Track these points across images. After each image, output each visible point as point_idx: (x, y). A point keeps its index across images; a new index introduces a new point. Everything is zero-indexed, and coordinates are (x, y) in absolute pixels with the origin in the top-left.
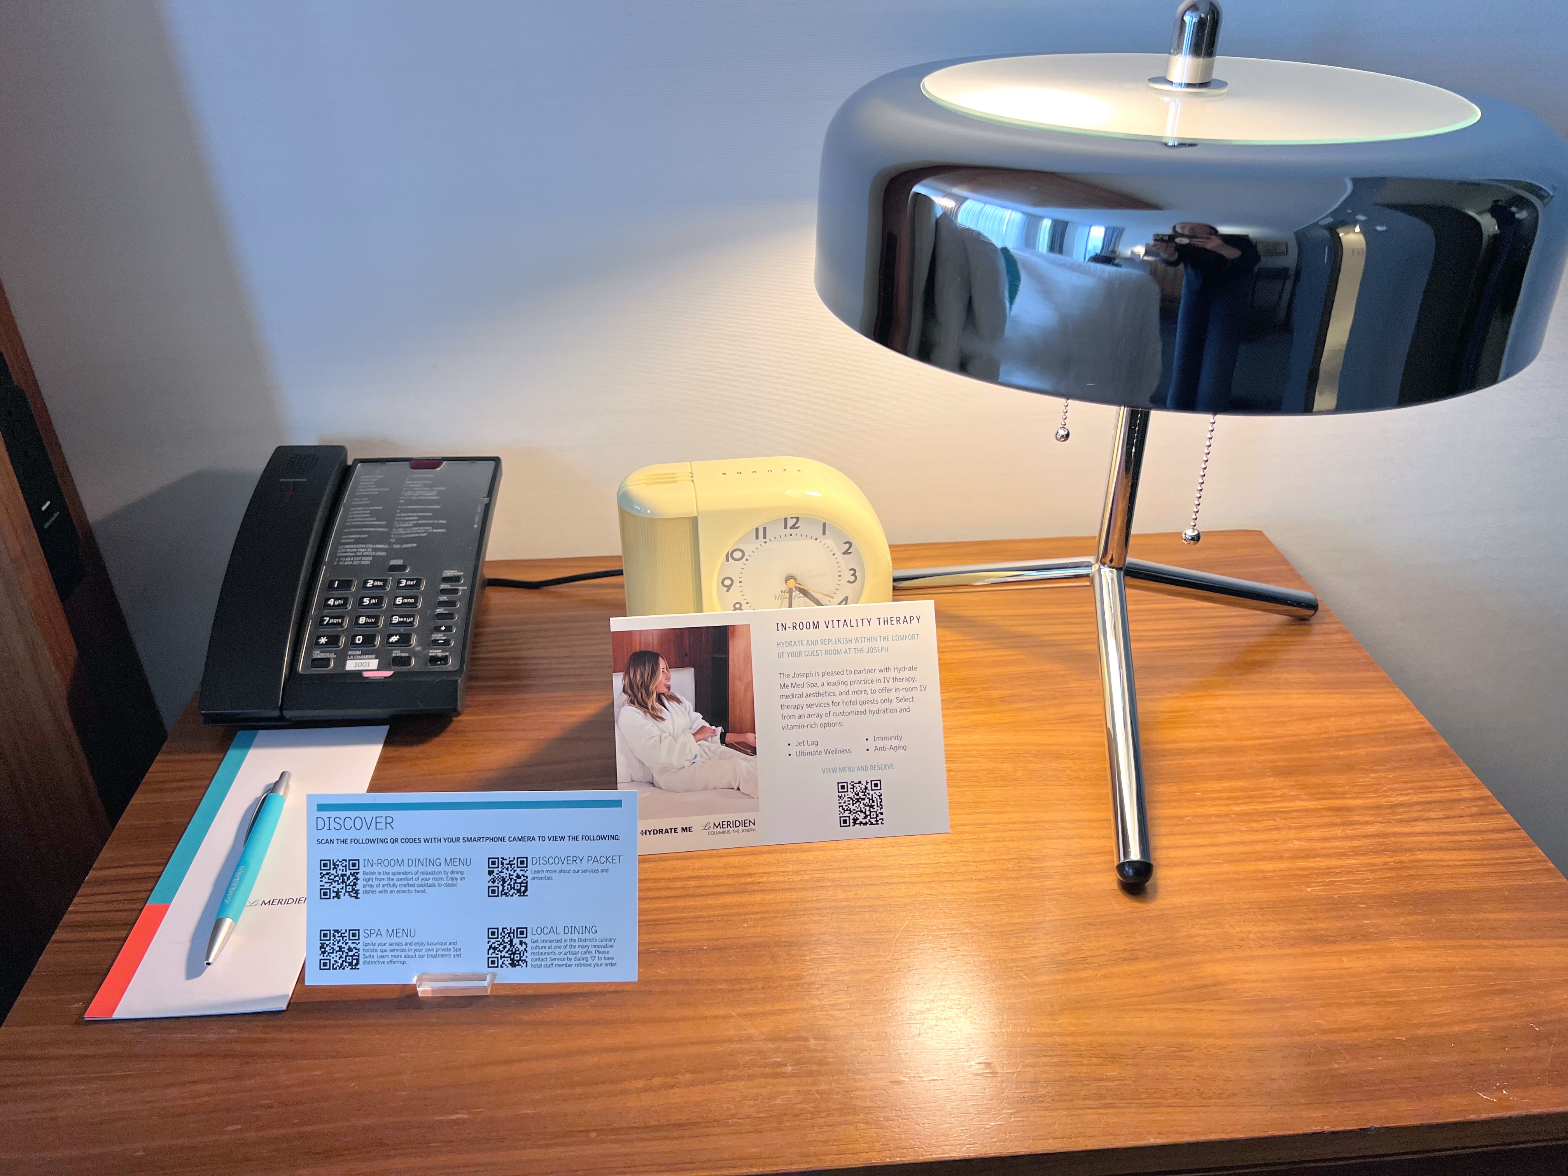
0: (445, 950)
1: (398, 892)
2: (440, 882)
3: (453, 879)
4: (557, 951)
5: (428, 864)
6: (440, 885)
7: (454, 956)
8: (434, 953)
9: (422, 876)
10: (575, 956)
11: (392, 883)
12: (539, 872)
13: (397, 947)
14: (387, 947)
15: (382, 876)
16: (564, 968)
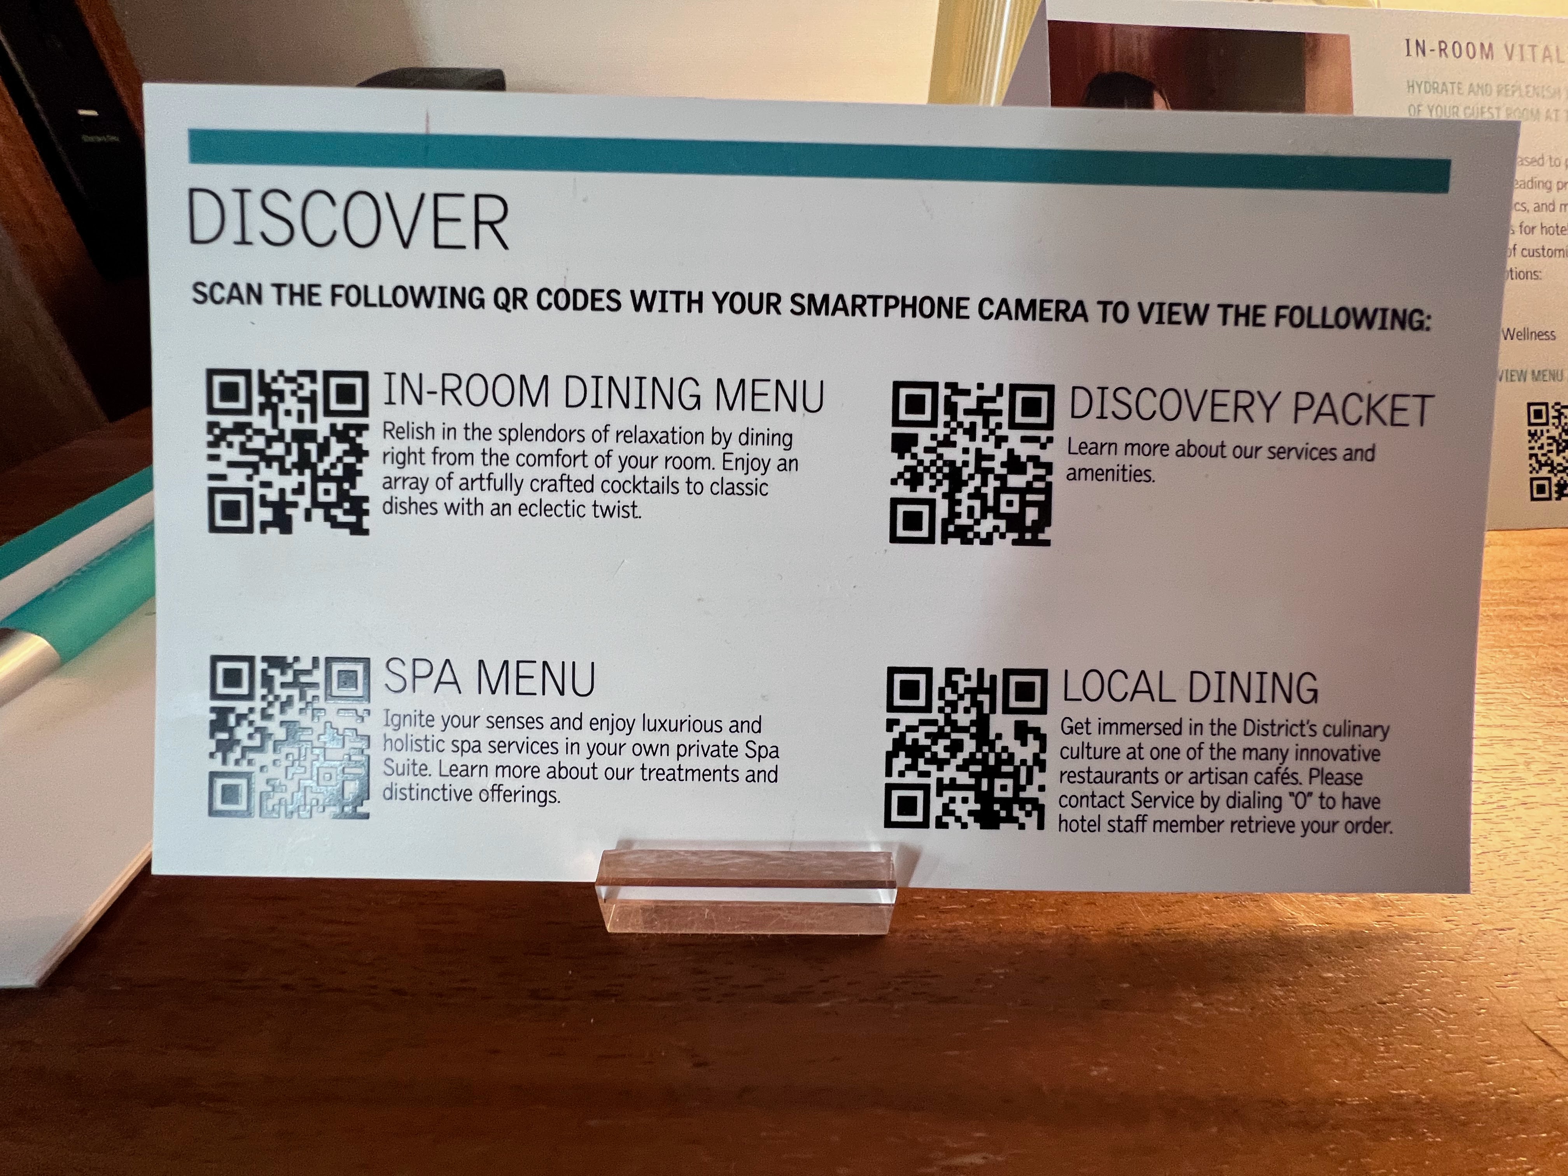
0: (716, 751)
1: (524, 509)
2: (696, 475)
3: (747, 465)
4: (1164, 766)
5: (647, 401)
6: (694, 488)
7: (753, 777)
8: (668, 762)
9: (622, 449)
10: (1229, 790)
11: (499, 473)
12: (1097, 449)
13: (521, 736)
14: (481, 733)
15: (459, 445)
16: (1189, 836)
